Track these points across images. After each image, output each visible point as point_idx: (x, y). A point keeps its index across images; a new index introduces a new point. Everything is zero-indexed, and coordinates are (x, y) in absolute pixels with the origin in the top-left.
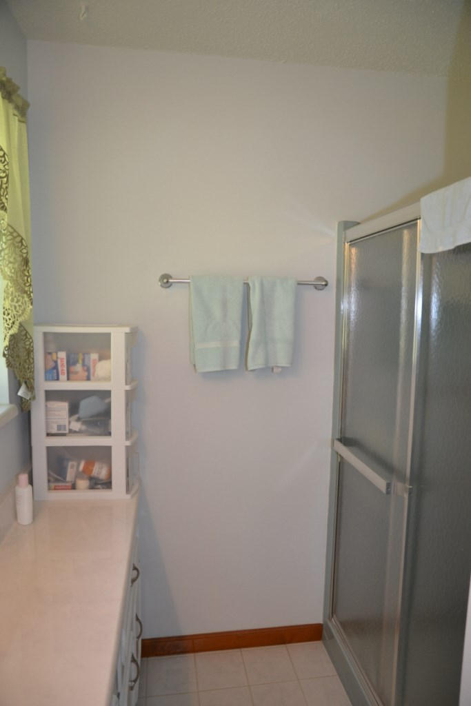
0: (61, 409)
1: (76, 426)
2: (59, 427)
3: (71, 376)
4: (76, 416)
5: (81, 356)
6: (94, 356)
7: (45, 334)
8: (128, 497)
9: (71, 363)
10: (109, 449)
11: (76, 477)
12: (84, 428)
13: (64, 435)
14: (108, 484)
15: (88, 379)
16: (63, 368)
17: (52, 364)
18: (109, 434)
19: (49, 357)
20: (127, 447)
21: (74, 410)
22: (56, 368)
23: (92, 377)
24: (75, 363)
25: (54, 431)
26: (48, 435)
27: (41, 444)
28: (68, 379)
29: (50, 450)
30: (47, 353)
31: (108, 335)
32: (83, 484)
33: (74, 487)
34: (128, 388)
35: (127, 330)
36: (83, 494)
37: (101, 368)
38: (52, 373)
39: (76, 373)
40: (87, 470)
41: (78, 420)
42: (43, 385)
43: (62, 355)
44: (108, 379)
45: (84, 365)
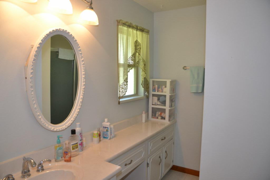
0: (156, 98)
1: (159, 103)
2: (155, 103)
3: (159, 91)
4: (159, 101)
5: (161, 87)
6: (164, 87)
7: (153, 81)
8: (169, 122)
9: (158, 88)
10: (165, 109)
11: (158, 116)
12: (160, 104)
13: (156, 105)
14: (164, 119)
15: (162, 92)
16: (156, 89)
17: (154, 88)
18: (165, 106)
19: (154, 86)
20: (169, 110)
21: (159, 99)
22: (155, 89)
23: (163, 92)
24: (159, 88)
25: (154, 104)
26: (153, 105)
27: (151, 106)
28: (158, 92)
29: (153, 108)
30: (153, 85)
31: (166, 81)
32: (160, 118)
33: (157, 118)
34: (170, 95)
35: (170, 80)
36: (159, 120)
37: (165, 90)
38: (154, 90)
39: (159, 90)
40: (161, 114)
41: (159, 102)
42: (152, 93)
43: (157, 86)
44: (166, 92)
45: (161, 89)
